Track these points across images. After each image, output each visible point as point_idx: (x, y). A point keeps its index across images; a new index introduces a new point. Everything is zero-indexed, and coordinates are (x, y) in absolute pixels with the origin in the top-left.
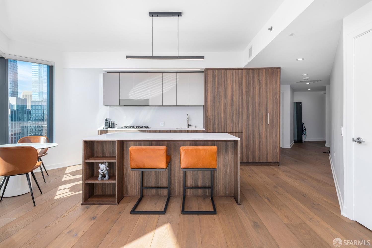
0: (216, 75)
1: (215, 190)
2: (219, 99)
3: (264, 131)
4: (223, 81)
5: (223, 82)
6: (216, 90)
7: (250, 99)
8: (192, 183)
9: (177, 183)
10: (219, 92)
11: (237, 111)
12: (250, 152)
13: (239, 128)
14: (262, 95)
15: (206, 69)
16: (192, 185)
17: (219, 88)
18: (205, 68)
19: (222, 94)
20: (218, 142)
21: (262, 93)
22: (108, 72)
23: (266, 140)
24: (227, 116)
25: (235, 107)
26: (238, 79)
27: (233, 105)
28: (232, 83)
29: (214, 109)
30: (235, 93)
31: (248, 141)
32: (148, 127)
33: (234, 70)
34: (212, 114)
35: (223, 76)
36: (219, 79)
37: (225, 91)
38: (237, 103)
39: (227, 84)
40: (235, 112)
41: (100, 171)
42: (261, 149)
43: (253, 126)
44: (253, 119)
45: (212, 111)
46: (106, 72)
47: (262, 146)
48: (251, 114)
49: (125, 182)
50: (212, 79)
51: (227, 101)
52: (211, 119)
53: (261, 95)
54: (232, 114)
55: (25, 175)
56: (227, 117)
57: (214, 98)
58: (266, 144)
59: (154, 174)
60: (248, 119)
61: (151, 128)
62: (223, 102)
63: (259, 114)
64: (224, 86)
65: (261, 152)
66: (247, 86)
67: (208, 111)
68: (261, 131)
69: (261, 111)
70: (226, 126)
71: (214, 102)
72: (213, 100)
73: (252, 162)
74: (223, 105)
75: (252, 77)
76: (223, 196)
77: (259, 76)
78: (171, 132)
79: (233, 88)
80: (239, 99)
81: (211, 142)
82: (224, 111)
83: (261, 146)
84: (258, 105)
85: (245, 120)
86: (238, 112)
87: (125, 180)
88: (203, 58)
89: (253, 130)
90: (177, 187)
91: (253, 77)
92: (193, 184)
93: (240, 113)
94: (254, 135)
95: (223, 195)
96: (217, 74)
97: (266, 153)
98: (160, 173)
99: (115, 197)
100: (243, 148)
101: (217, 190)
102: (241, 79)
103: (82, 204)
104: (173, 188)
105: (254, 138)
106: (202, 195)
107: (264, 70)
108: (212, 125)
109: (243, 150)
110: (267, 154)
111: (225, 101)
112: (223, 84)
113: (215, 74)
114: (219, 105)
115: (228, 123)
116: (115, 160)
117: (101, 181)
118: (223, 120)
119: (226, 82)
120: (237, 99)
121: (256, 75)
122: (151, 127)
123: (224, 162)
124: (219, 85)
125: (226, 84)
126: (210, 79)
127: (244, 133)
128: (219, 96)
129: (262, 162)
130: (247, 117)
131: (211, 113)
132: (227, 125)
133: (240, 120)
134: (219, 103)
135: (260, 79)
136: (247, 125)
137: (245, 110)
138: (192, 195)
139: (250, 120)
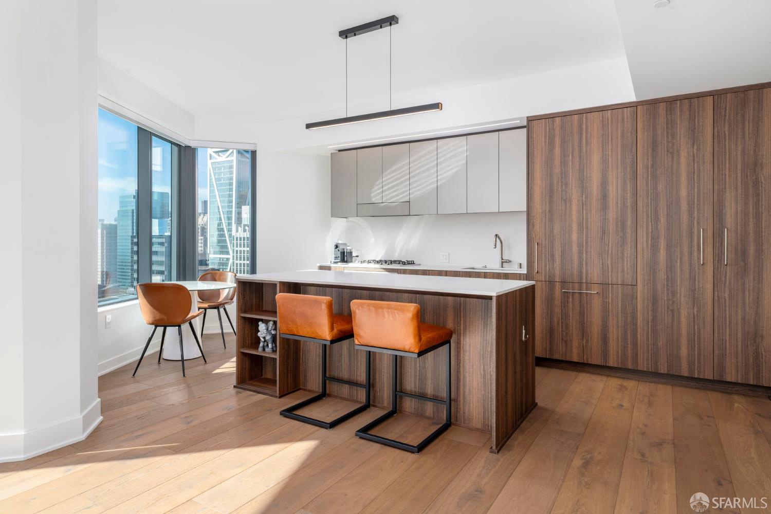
0: (557, 132)
1: (462, 412)
2: (564, 193)
3: (709, 286)
4: (576, 144)
5: (577, 148)
6: (557, 170)
7: (661, 187)
8: (413, 386)
9: (385, 380)
10: (564, 175)
11: (617, 226)
12: (661, 343)
13: (623, 270)
14: (702, 174)
15: (530, 120)
16: (413, 389)
17: (564, 163)
18: (527, 117)
19: (573, 180)
20: (468, 299)
21: (701, 168)
22: (339, 151)
23: (716, 314)
24: (589, 239)
25: (612, 214)
26: (623, 132)
27: (604, 207)
28: (603, 146)
29: (551, 221)
30: (612, 175)
31: (654, 311)
32: (412, 263)
33: (609, 112)
34: (545, 233)
35: (576, 130)
36: (563, 142)
37: (581, 170)
38: (617, 203)
39: (586, 151)
40: (612, 227)
41: (259, 333)
42: (699, 338)
43: (670, 268)
44: (669, 247)
45: (546, 226)
46: (337, 150)
47: (702, 330)
48: (662, 232)
49: (302, 362)
50: (545, 141)
51: (587, 198)
52: (544, 245)
53: (699, 176)
54: (604, 232)
55: (177, 327)
56: (587, 243)
57: (551, 192)
58: (718, 326)
59: (346, 355)
60: (655, 247)
61: (420, 265)
62: (575, 202)
63: (691, 233)
64: (580, 157)
65: (699, 349)
66: (650, 151)
67: (533, 225)
68: (701, 285)
69: (698, 223)
70: (584, 265)
71: (551, 202)
72: (548, 198)
73: (666, 372)
74: (574, 208)
75: (667, 124)
76: (477, 430)
77: (692, 118)
78: (446, 275)
79: (604, 161)
80: (624, 189)
81: (453, 298)
82: (580, 226)
83: (699, 329)
84: (689, 204)
85: (643, 250)
86: (621, 225)
87: (302, 358)
88: (437, 106)
89: (670, 281)
90: (386, 389)
91: (671, 125)
92: (415, 387)
93: (629, 231)
94: (674, 294)
95: (479, 426)
96: (558, 128)
97: (716, 352)
98: (357, 353)
99: (276, 383)
100: (639, 330)
101: (467, 412)
102: (629, 134)
103: (235, 387)
104: (378, 390)
105: (673, 302)
106: (434, 416)
107: (710, 99)
108: (545, 261)
109: (639, 336)
110: (723, 356)
111: (582, 197)
112: (576, 152)
113: (553, 129)
114: (566, 209)
115: (591, 258)
116: (276, 317)
117: (261, 352)
118: (575, 248)
119: (584, 148)
120: (617, 190)
121: (681, 115)
122: (421, 263)
123: (480, 347)
124: (564, 155)
125: (584, 151)
126: (540, 142)
127: (640, 288)
128: (564, 186)
129: (702, 377)
130: (650, 242)
131: (544, 231)
132: (586, 263)
133: (629, 250)
134: (566, 205)
135: (696, 126)
136: (652, 266)
137: (645, 220)
138: (413, 412)
139: (662, 252)
